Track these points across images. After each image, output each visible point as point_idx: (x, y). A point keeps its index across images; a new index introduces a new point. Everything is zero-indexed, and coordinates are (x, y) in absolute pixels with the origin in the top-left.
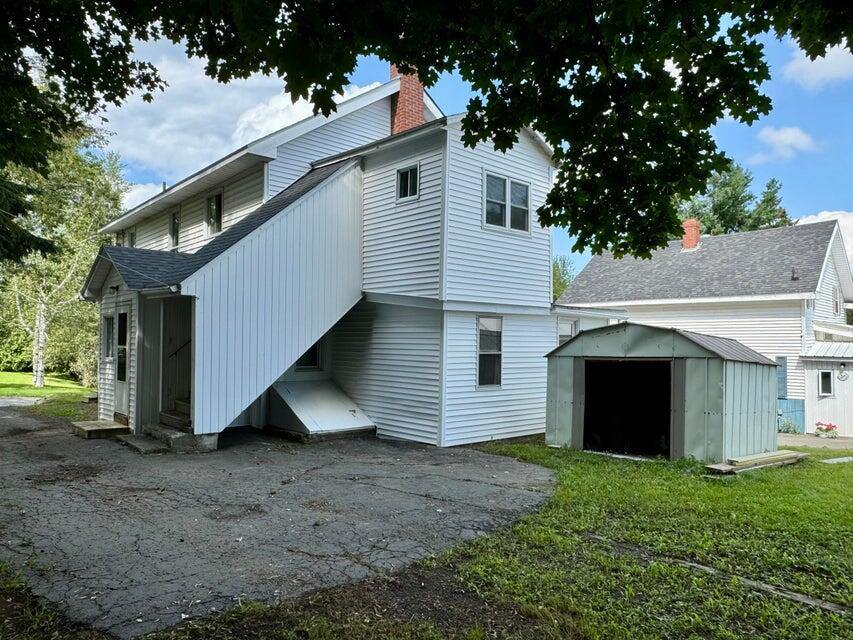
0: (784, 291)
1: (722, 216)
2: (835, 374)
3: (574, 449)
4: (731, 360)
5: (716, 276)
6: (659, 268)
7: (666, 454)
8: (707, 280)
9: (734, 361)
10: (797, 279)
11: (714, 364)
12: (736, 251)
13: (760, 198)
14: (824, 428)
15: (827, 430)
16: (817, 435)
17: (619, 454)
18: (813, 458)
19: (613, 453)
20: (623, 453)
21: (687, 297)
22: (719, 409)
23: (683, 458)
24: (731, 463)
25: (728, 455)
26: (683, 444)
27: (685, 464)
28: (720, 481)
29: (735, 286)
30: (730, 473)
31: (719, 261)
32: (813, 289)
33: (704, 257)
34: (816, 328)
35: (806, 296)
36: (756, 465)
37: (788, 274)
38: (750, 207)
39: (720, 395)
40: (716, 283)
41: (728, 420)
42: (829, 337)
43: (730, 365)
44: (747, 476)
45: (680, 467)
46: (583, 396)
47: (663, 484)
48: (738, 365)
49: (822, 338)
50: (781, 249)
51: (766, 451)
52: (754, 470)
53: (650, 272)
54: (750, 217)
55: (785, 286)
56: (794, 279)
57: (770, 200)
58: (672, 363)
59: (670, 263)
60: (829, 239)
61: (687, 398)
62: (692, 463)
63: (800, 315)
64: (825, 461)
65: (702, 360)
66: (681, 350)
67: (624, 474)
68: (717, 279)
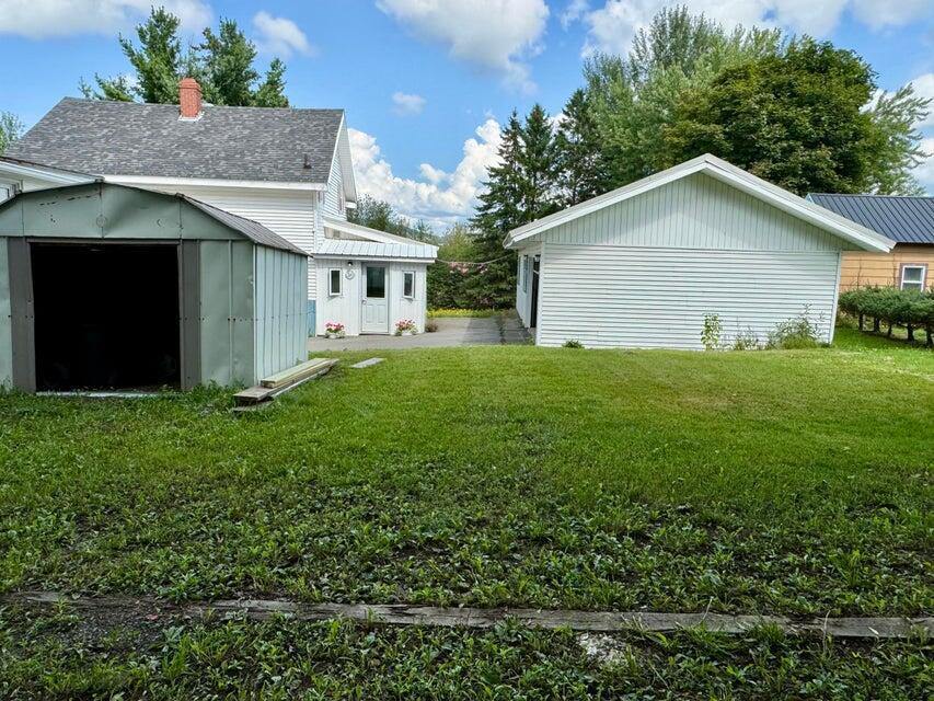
0: (297, 180)
1: (224, 91)
2: (343, 273)
3: (16, 393)
4: (261, 245)
5: (223, 155)
6: (151, 136)
7: (174, 380)
8: (212, 158)
9: (266, 247)
10: (309, 167)
11: (240, 248)
12: (244, 128)
13: (264, 80)
14: (333, 328)
15: (336, 331)
16: (327, 337)
17: (99, 390)
18: (343, 364)
19: (91, 390)
20: (106, 389)
21: (189, 176)
22: (247, 313)
23: (200, 387)
24: (265, 385)
25: (260, 375)
26: (199, 365)
27: (203, 394)
28: (256, 413)
29: (246, 169)
30: (267, 398)
31: (226, 137)
32: (325, 180)
33: (207, 130)
34: (326, 224)
35: (318, 187)
36: (293, 382)
37: (299, 161)
38: (254, 87)
39: (250, 293)
40: (223, 162)
41: (259, 326)
42: (337, 234)
43: (261, 251)
44: (286, 399)
45: (198, 400)
46: (31, 305)
47: (175, 434)
48: (270, 253)
49: (330, 235)
50: (292, 132)
51: (298, 363)
52: (293, 389)
53: (139, 141)
54: (254, 98)
55: (298, 174)
56: (307, 167)
57: (273, 84)
58: (179, 249)
59: (165, 132)
60: (337, 129)
61: (203, 300)
62: (215, 391)
63: (313, 208)
64: (355, 366)
65: (222, 245)
66: (191, 228)
67: (107, 427)
68: (224, 159)
